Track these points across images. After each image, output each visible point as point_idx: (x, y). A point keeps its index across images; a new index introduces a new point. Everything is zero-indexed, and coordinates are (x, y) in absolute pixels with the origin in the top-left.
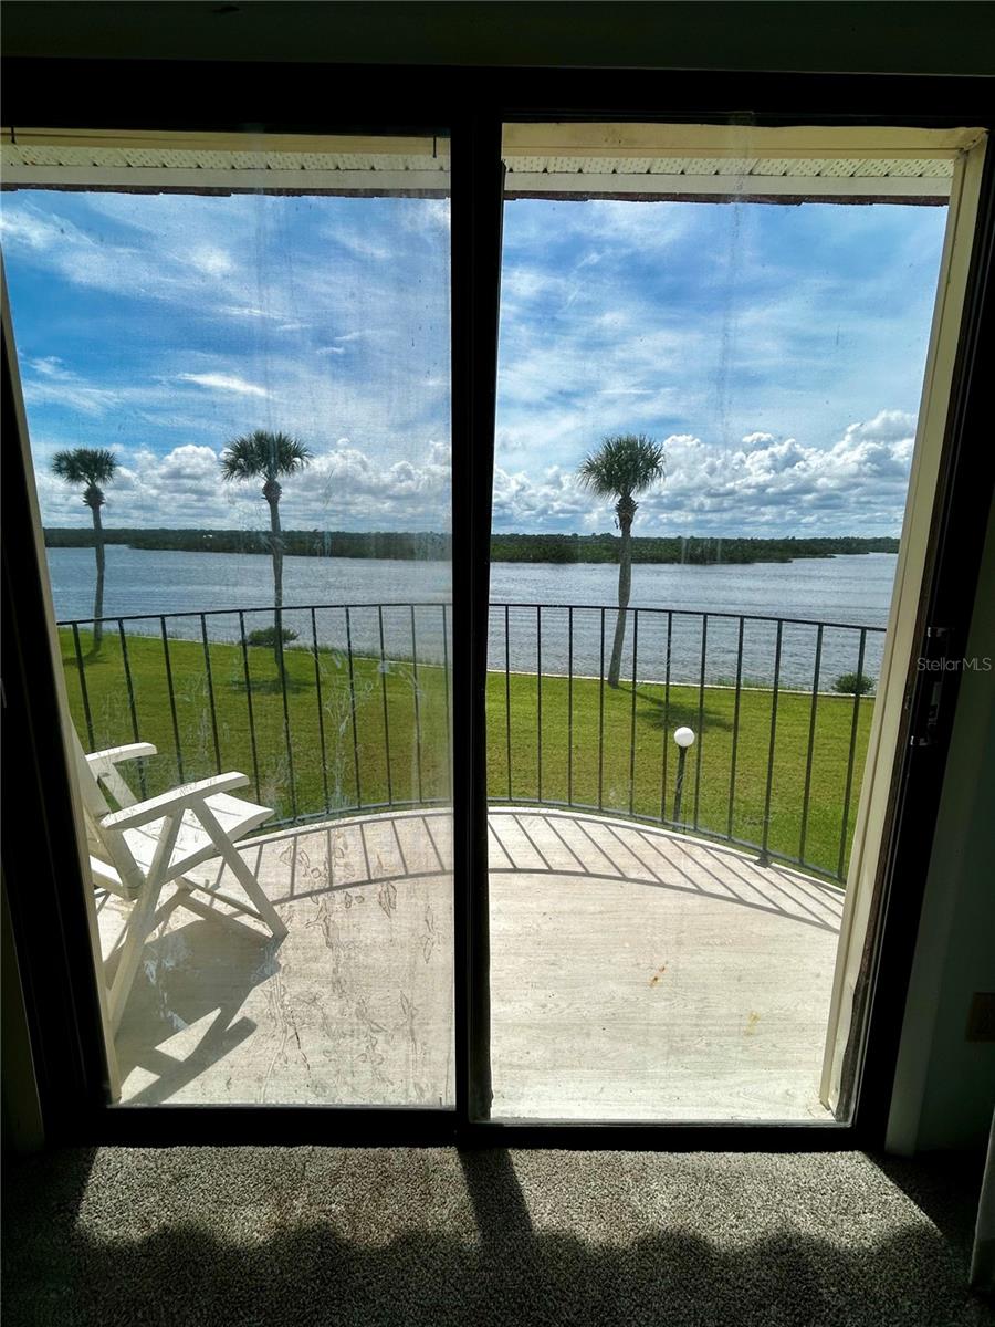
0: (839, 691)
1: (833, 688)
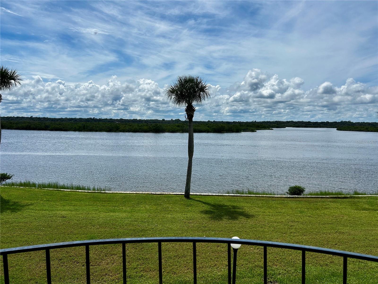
0: (290, 194)
1: (287, 193)
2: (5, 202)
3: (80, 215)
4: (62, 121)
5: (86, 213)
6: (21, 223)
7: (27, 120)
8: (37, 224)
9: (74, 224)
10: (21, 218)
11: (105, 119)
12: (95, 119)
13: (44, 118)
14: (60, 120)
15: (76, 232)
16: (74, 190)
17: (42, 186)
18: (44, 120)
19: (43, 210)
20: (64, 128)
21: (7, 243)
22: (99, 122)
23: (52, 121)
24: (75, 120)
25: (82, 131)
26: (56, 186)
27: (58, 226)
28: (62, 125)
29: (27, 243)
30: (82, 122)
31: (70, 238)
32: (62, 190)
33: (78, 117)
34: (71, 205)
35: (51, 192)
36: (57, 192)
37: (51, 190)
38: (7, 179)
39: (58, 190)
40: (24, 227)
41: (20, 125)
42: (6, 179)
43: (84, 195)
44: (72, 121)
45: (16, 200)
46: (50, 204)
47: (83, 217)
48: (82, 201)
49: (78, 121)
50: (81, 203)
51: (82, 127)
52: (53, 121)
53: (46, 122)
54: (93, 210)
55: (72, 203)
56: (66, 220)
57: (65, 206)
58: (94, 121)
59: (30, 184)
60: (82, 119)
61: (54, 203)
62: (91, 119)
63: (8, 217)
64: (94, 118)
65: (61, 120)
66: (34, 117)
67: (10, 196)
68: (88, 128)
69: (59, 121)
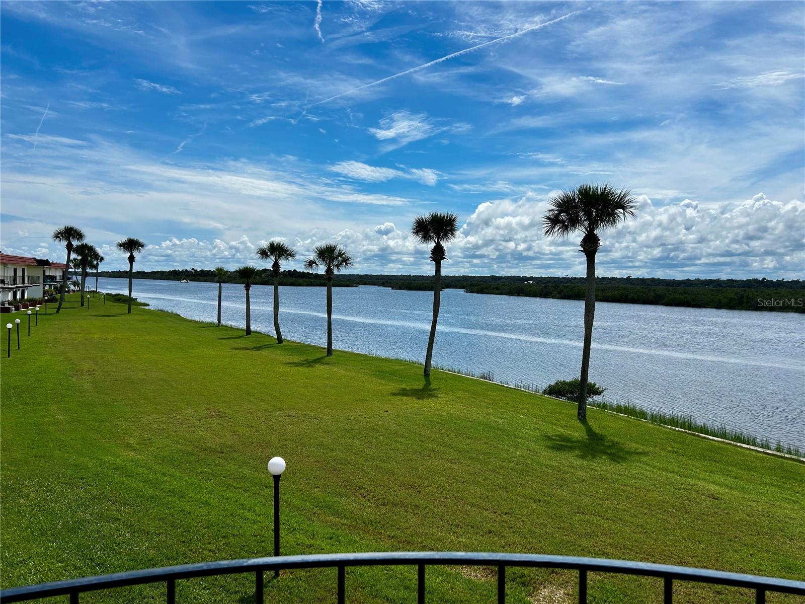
2: (595, 438)
3: (754, 504)
4: (687, 286)
5: (767, 503)
6: (629, 486)
7: (622, 283)
8: (660, 496)
9: (741, 520)
10: (628, 477)
11: (793, 281)
12: (768, 280)
13: (653, 280)
14: (684, 283)
15: (747, 540)
16: (731, 442)
17: (659, 419)
18: (652, 284)
19: (667, 470)
20: (694, 300)
21: (607, 519)
22: (776, 290)
23: (668, 285)
24: (718, 283)
25: (736, 308)
26: (687, 425)
27: (703, 514)
28: (689, 294)
29: (645, 531)
30: (735, 287)
31: (736, 551)
32: (703, 435)
33: (724, 277)
34: (728, 475)
35: (680, 435)
36: (692, 437)
37: (679, 431)
38: (596, 395)
39: (694, 435)
40: (636, 496)
41: (609, 294)
42: (593, 394)
43: (757, 458)
44: (711, 287)
45: (616, 439)
46: (681, 461)
47: (760, 509)
48: (754, 471)
49: (725, 287)
50: (751, 475)
51: (734, 299)
52: (670, 286)
53: (655, 287)
54: (786, 499)
55: (730, 471)
56: (719, 506)
57: (715, 474)
58: (765, 286)
59: (636, 412)
60: (735, 281)
61: (688, 460)
62: (756, 281)
63: (605, 468)
64: (764, 279)
65: (687, 283)
66: (633, 277)
67: (604, 428)
68: (749, 302)
69: (683, 285)
